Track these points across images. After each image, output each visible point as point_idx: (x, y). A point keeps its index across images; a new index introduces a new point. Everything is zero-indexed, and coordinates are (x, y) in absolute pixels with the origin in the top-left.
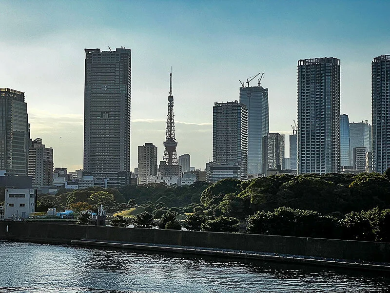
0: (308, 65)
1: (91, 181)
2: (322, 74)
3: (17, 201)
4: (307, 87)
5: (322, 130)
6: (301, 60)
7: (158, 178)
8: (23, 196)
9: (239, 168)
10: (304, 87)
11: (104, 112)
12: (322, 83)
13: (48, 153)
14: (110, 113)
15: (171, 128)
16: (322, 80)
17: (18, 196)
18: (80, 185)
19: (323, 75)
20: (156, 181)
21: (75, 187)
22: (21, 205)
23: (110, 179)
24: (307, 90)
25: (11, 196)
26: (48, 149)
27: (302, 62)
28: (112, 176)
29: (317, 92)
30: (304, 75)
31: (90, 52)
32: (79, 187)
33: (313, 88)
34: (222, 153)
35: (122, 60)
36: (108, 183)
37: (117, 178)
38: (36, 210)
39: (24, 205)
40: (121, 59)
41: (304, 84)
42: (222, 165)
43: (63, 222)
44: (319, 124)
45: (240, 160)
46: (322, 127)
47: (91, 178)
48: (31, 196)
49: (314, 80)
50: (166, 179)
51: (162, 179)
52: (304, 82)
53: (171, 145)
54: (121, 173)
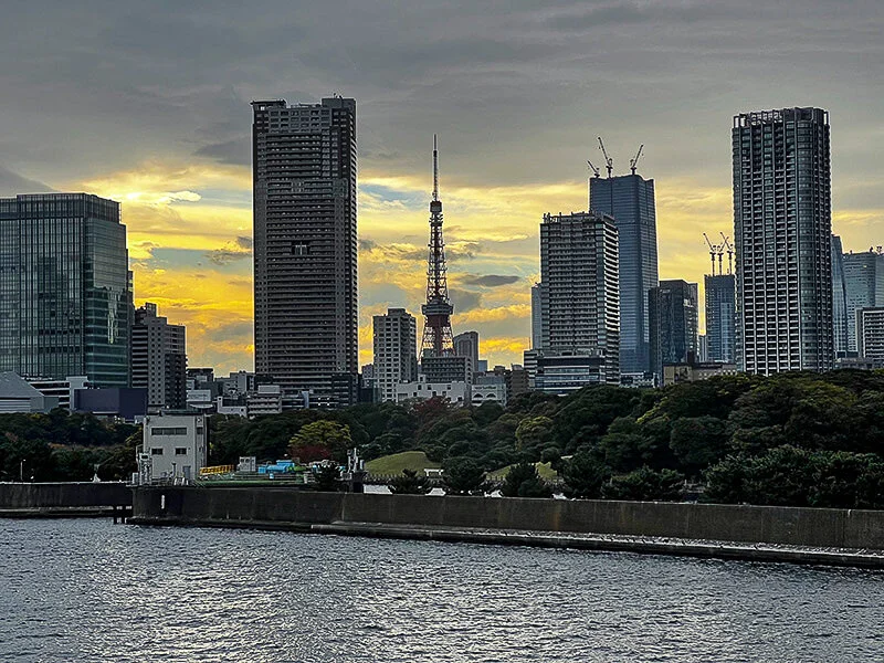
0: (759, 127)
1: (277, 396)
2: (788, 146)
3: (169, 443)
4: (755, 176)
5: (790, 272)
6: (742, 116)
7: (420, 388)
8: (182, 431)
9: (602, 361)
10: (748, 176)
11: (298, 243)
12: (788, 166)
13: (175, 335)
14: (311, 244)
15: (437, 273)
16: (788, 160)
17: (170, 431)
18: (250, 406)
19: (792, 147)
20: (415, 394)
21: (241, 411)
22: (178, 451)
23: (315, 391)
24: (755, 183)
25: (155, 432)
26: (175, 328)
27: (742, 120)
28: (320, 386)
29: (778, 187)
30: (748, 149)
31: (262, 108)
32: (248, 410)
33: (768, 177)
34: (563, 327)
35: (336, 123)
36: (311, 400)
37: (330, 388)
38: (211, 461)
39: (184, 451)
40: (334, 123)
41: (748, 170)
42: (564, 354)
43: (271, 485)
44: (783, 259)
45: (604, 343)
46: (790, 266)
47: (275, 389)
48: (199, 430)
49: (770, 159)
50: (439, 388)
51: (429, 388)
52: (748, 164)
53: (438, 312)
54: (337, 377)
